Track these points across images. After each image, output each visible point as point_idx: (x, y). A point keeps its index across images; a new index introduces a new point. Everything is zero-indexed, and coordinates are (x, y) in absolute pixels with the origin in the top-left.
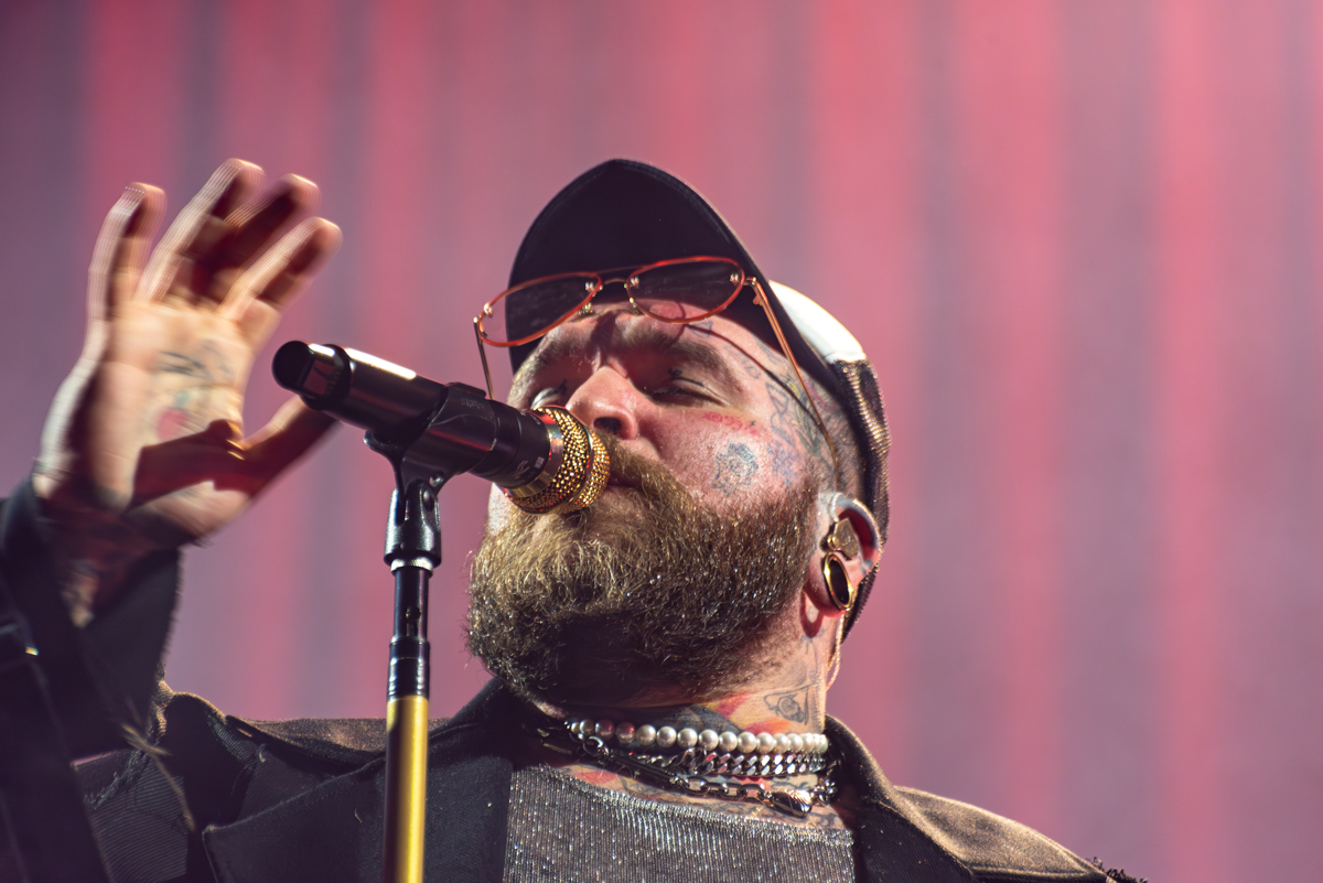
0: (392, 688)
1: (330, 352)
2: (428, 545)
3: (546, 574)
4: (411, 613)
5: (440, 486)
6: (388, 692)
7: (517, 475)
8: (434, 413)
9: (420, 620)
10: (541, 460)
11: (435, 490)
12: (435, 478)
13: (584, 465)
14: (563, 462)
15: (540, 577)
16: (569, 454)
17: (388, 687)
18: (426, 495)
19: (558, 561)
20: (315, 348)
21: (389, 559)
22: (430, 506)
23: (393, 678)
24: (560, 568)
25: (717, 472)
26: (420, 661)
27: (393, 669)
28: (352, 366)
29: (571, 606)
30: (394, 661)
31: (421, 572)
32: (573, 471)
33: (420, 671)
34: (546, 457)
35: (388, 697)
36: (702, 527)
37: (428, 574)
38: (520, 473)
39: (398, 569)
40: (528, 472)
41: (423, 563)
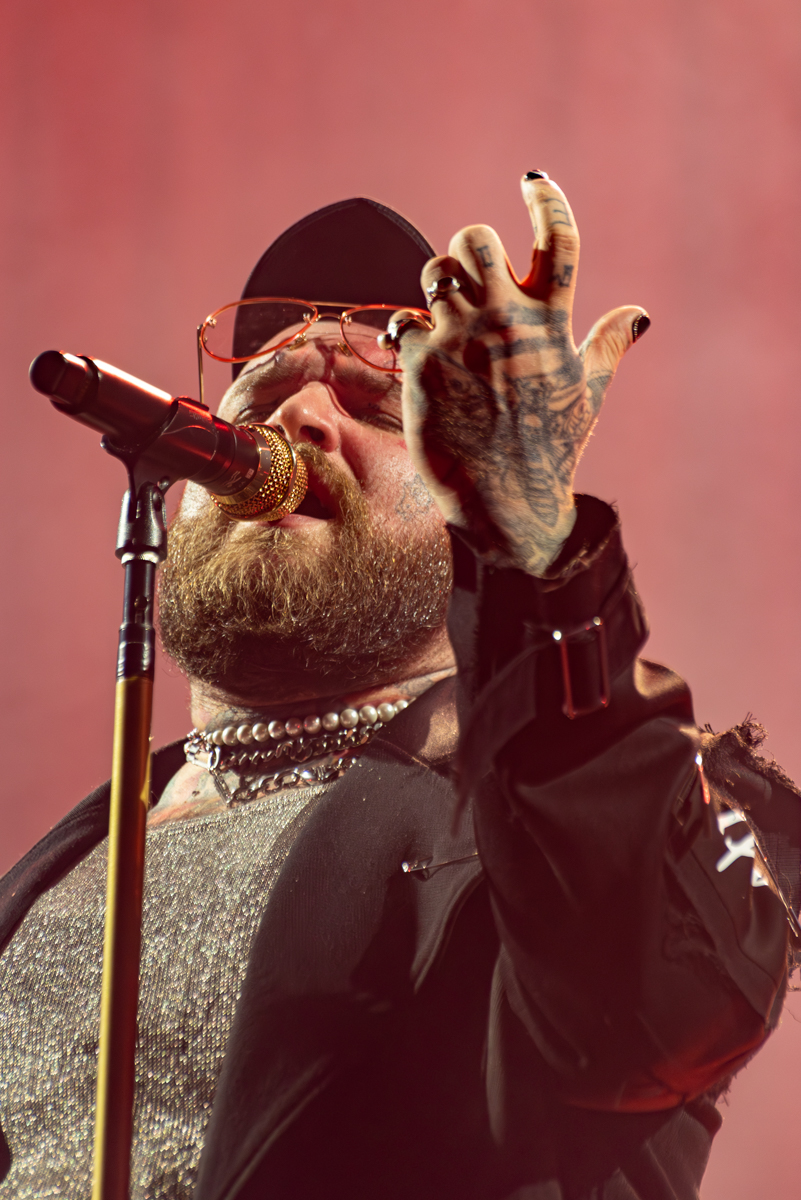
0: (120, 669)
1: (82, 363)
2: (155, 541)
3: (228, 585)
4: (140, 601)
5: (167, 488)
6: (117, 673)
7: (230, 484)
8: (166, 423)
9: (147, 609)
10: (251, 472)
11: (162, 492)
12: (161, 482)
13: (288, 478)
14: (270, 474)
15: (223, 588)
16: (275, 468)
17: (117, 669)
18: (155, 496)
19: (242, 573)
20: (69, 357)
21: (120, 553)
22: (158, 507)
23: (121, 660)
24: (243, 582)
25: (401, 497)
26: (146, 646)
27: (121, 653)
28: (100, 375)
29: (244, 623)
30: (123, 645)
31: (148, 566)
32: (278, 483)
33: (146, 654)
34: (256, 468)
35: (117, 678)
36: (376, 553)
37: (154, 565)
38: (233, 482)
39: (128, 562)
40: (239, 482)
41: (150, 556)
